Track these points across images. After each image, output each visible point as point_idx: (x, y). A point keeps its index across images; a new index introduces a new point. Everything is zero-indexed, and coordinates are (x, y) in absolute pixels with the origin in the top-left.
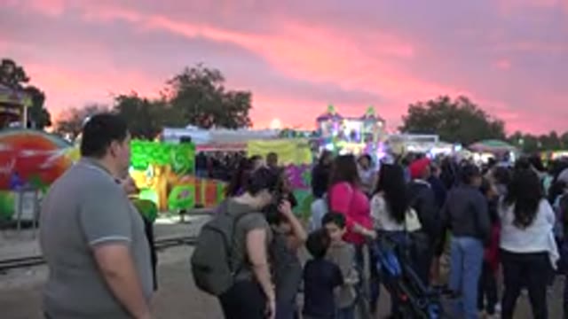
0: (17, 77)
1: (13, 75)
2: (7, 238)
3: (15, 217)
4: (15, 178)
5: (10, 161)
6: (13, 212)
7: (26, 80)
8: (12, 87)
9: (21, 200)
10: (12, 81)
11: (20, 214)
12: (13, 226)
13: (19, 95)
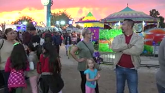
0: (156, 14)
1: (155, 14)
2: (151, 59)
3: (153, 53)
4: (154, 42)
5: (152, 37)
6: (152, 52)
7: (159, 15)
8: (155, 17)
9: (155, 48)
10: (155, 15)
11: (155, 52)
12: (153, 56)
13: (156, 19)
